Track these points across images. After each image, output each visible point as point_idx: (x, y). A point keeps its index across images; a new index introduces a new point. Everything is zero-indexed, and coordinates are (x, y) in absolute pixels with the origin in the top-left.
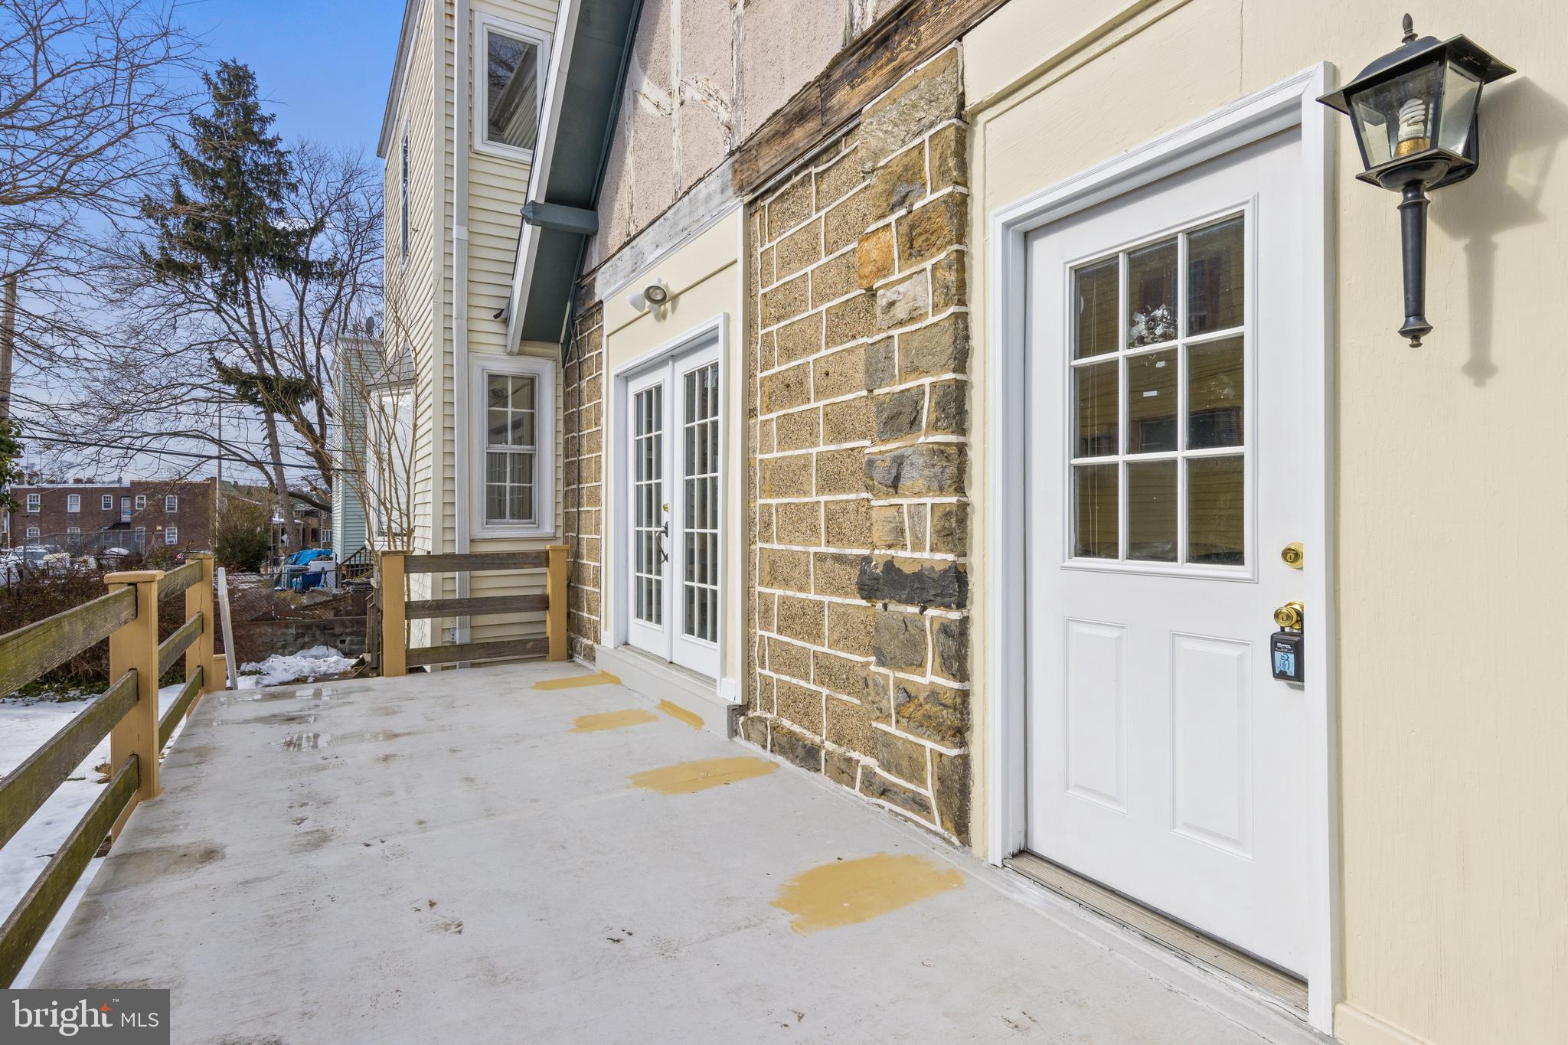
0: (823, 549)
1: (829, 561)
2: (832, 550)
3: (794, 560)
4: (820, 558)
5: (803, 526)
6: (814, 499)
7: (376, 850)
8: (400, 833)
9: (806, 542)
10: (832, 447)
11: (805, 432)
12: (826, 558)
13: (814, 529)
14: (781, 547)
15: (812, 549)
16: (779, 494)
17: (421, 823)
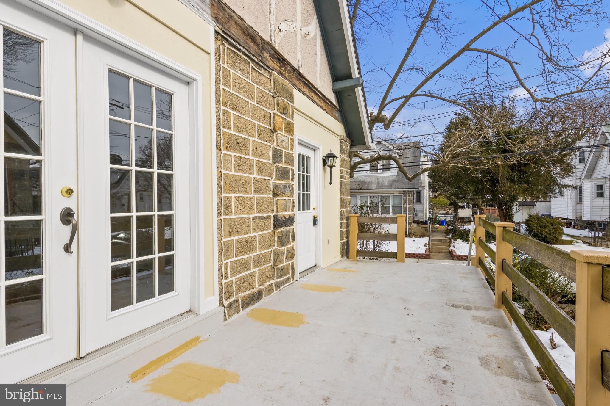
0: (256, 215)
1: (257, 220)
2: (259, 215)
3: (242, 222)
4: (254, 219)
5: (246, 207)
6: (252, 195)
7: (417, 336)
8: (404, 341)
9: (247, 213)
10: (259, 177)
11: (248, 167)
12: (256, 219)
13: (252, 208)
14: (237, 216)
15: (251, 216)
16: (235, 192)
17: (394, 342)
